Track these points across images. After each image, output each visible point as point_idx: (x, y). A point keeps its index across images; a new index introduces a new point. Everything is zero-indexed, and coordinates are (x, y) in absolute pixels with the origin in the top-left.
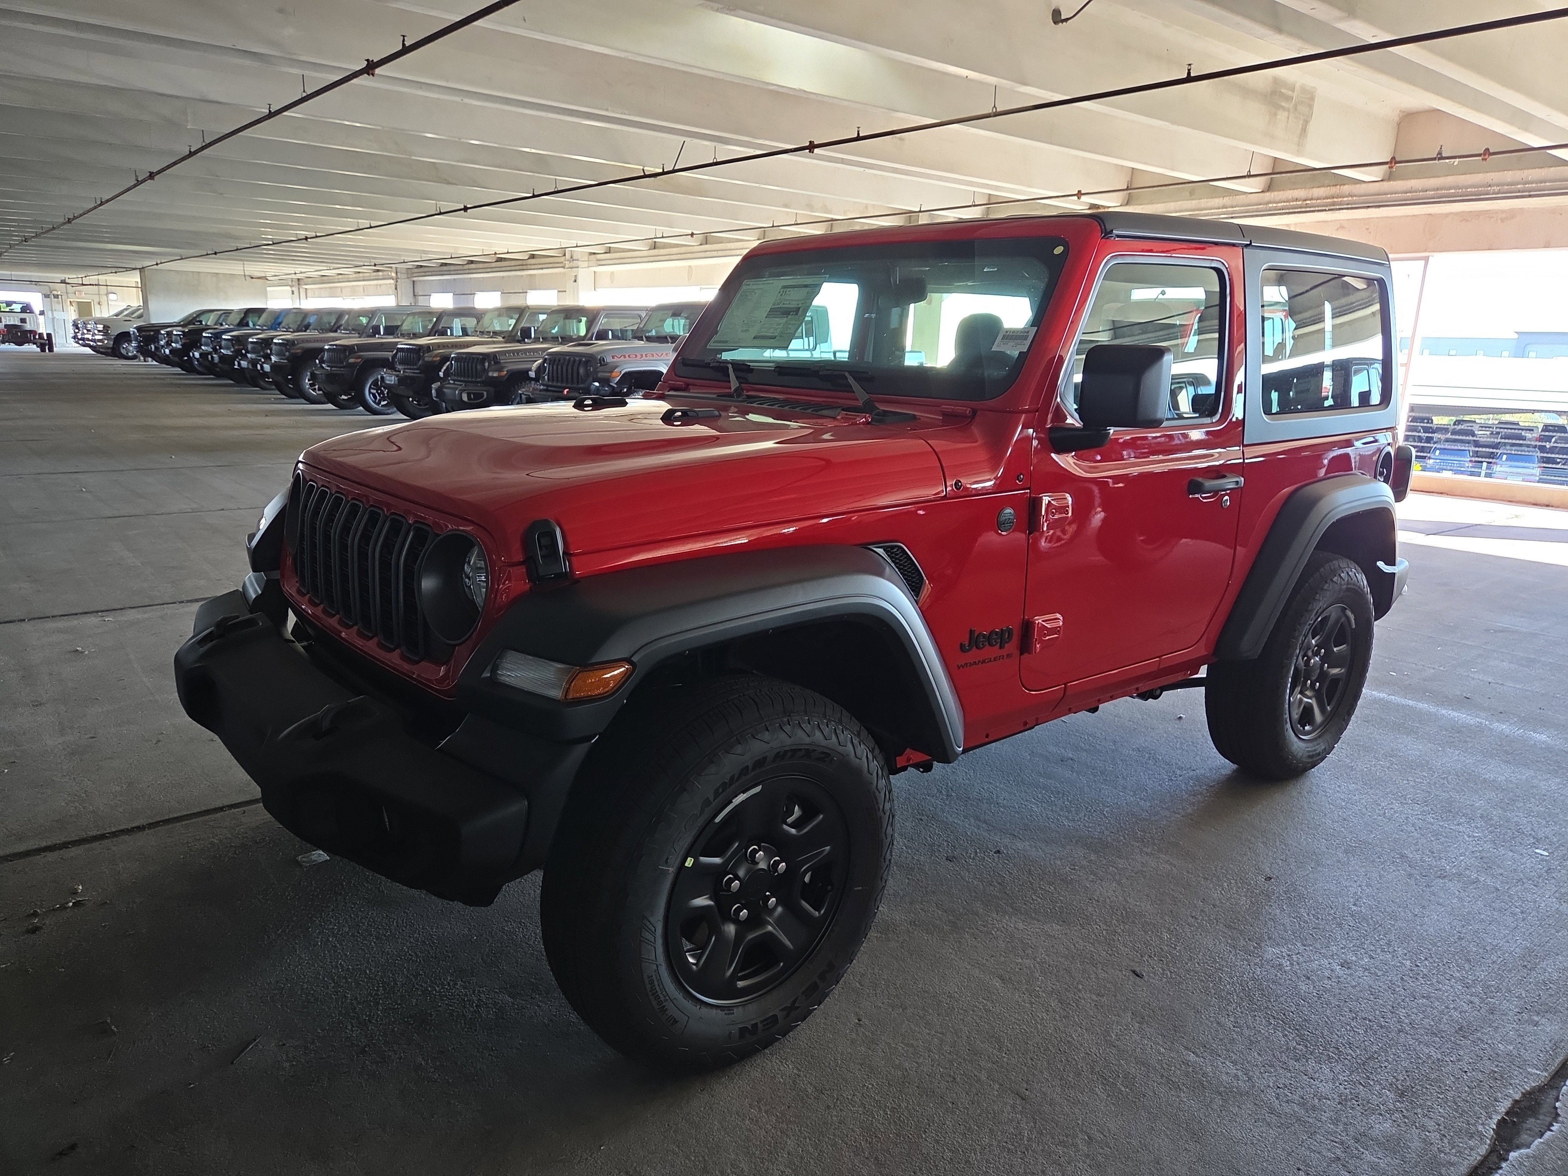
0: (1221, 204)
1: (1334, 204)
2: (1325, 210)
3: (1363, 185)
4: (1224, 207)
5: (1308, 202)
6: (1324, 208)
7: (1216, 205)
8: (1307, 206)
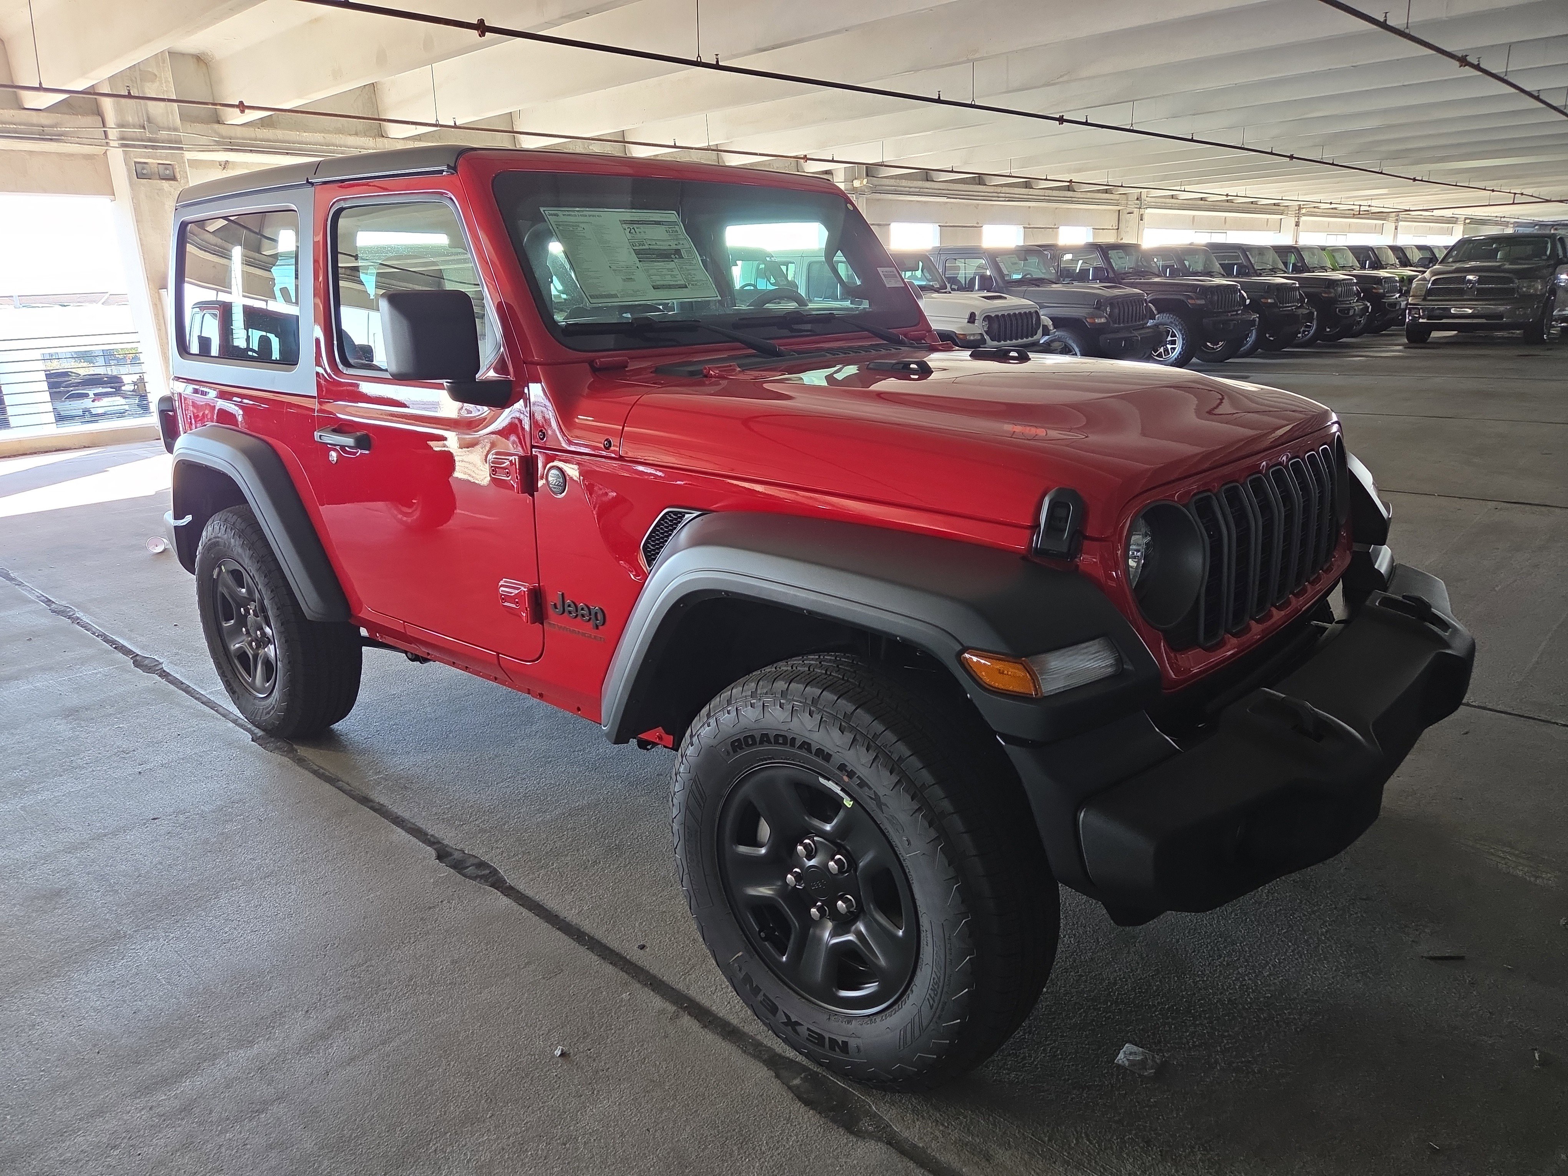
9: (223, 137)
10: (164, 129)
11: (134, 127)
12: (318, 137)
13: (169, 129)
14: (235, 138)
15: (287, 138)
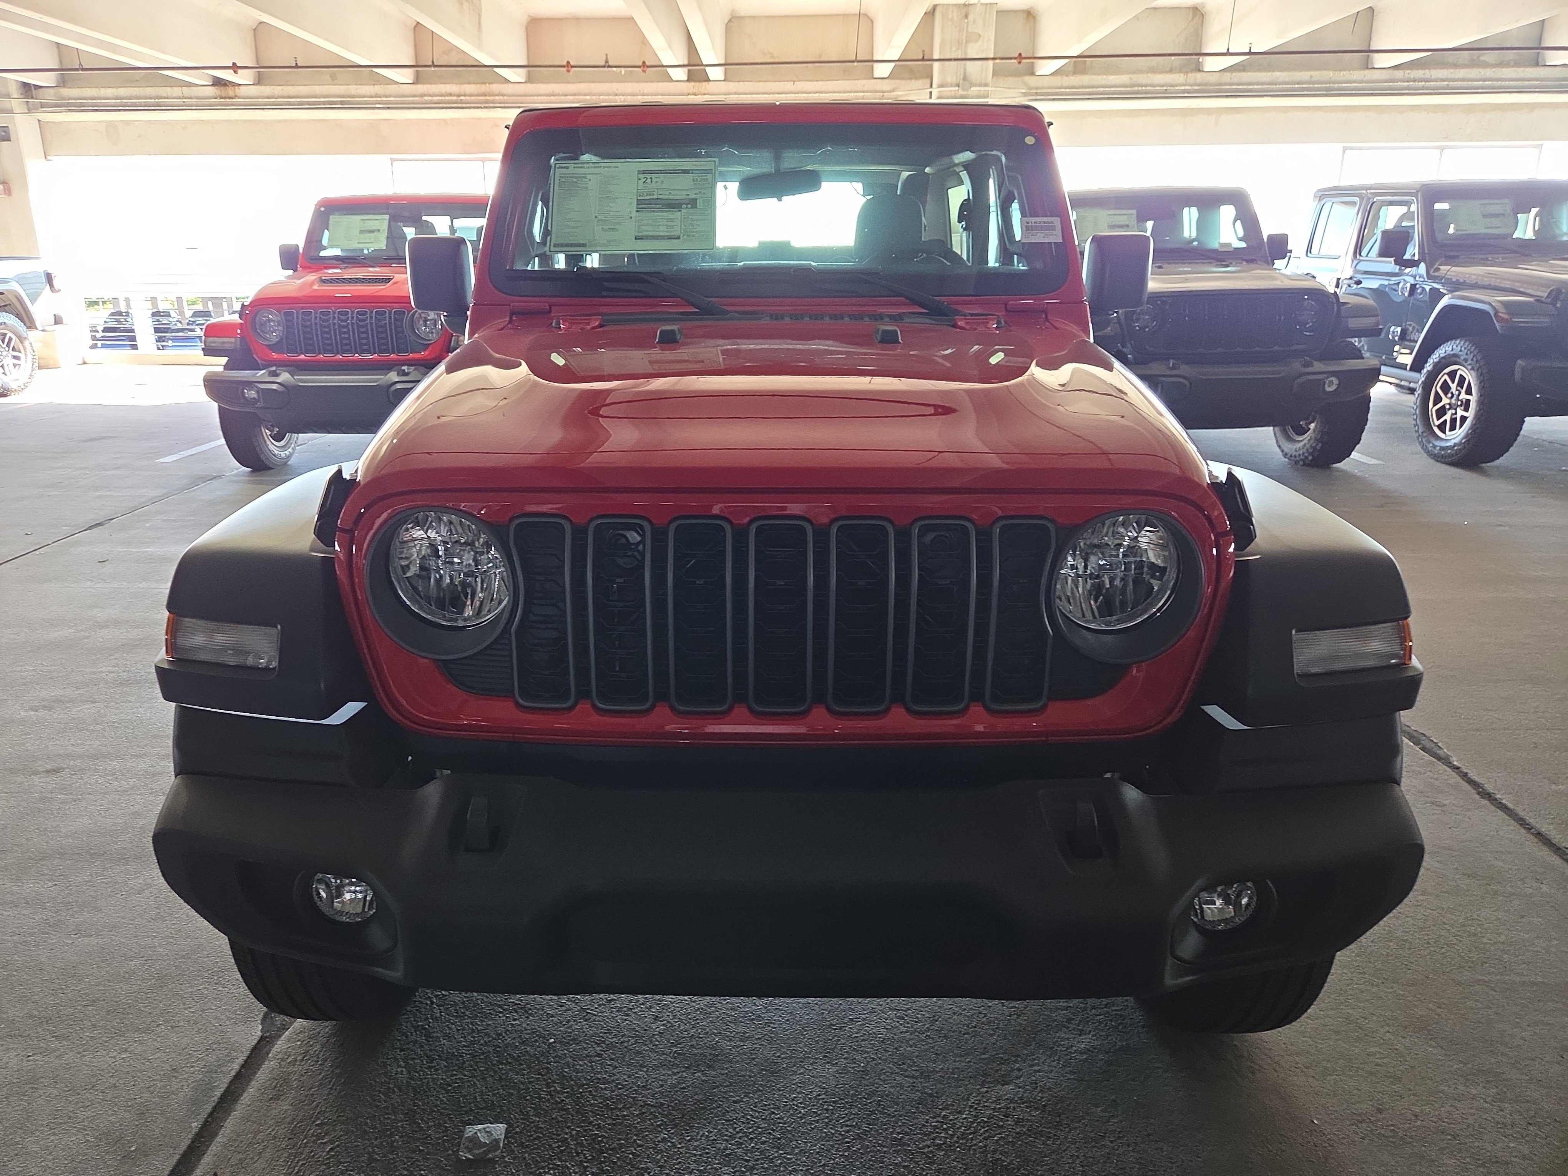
0: (373, 93)
1: (487, 102)
2: (481, 108)
3: (510, 85)
4: (377, 96)
5: (463, 98)
6: (479, 105)
7: (368, 93)
8: (462, 102)
9: (1031, 88)
10: (975, 85)
11: (951, 86)
12: (1125, 79)
13: (980, 85)
14: (1041, 88)
15: (1092, 83)
